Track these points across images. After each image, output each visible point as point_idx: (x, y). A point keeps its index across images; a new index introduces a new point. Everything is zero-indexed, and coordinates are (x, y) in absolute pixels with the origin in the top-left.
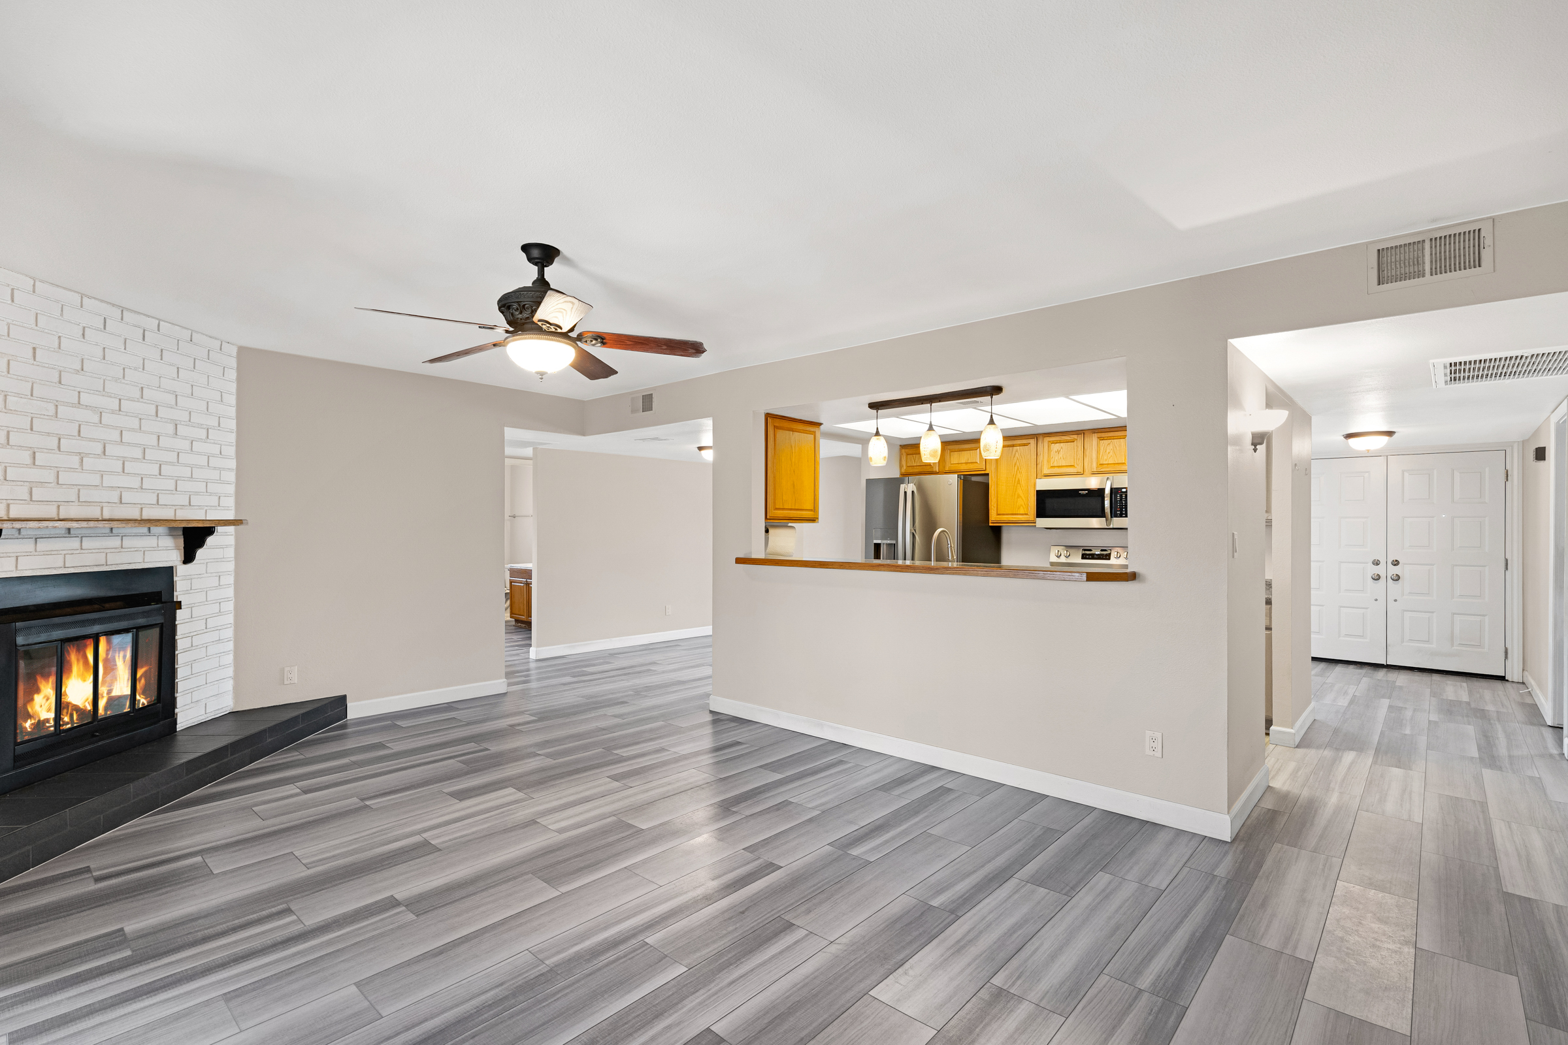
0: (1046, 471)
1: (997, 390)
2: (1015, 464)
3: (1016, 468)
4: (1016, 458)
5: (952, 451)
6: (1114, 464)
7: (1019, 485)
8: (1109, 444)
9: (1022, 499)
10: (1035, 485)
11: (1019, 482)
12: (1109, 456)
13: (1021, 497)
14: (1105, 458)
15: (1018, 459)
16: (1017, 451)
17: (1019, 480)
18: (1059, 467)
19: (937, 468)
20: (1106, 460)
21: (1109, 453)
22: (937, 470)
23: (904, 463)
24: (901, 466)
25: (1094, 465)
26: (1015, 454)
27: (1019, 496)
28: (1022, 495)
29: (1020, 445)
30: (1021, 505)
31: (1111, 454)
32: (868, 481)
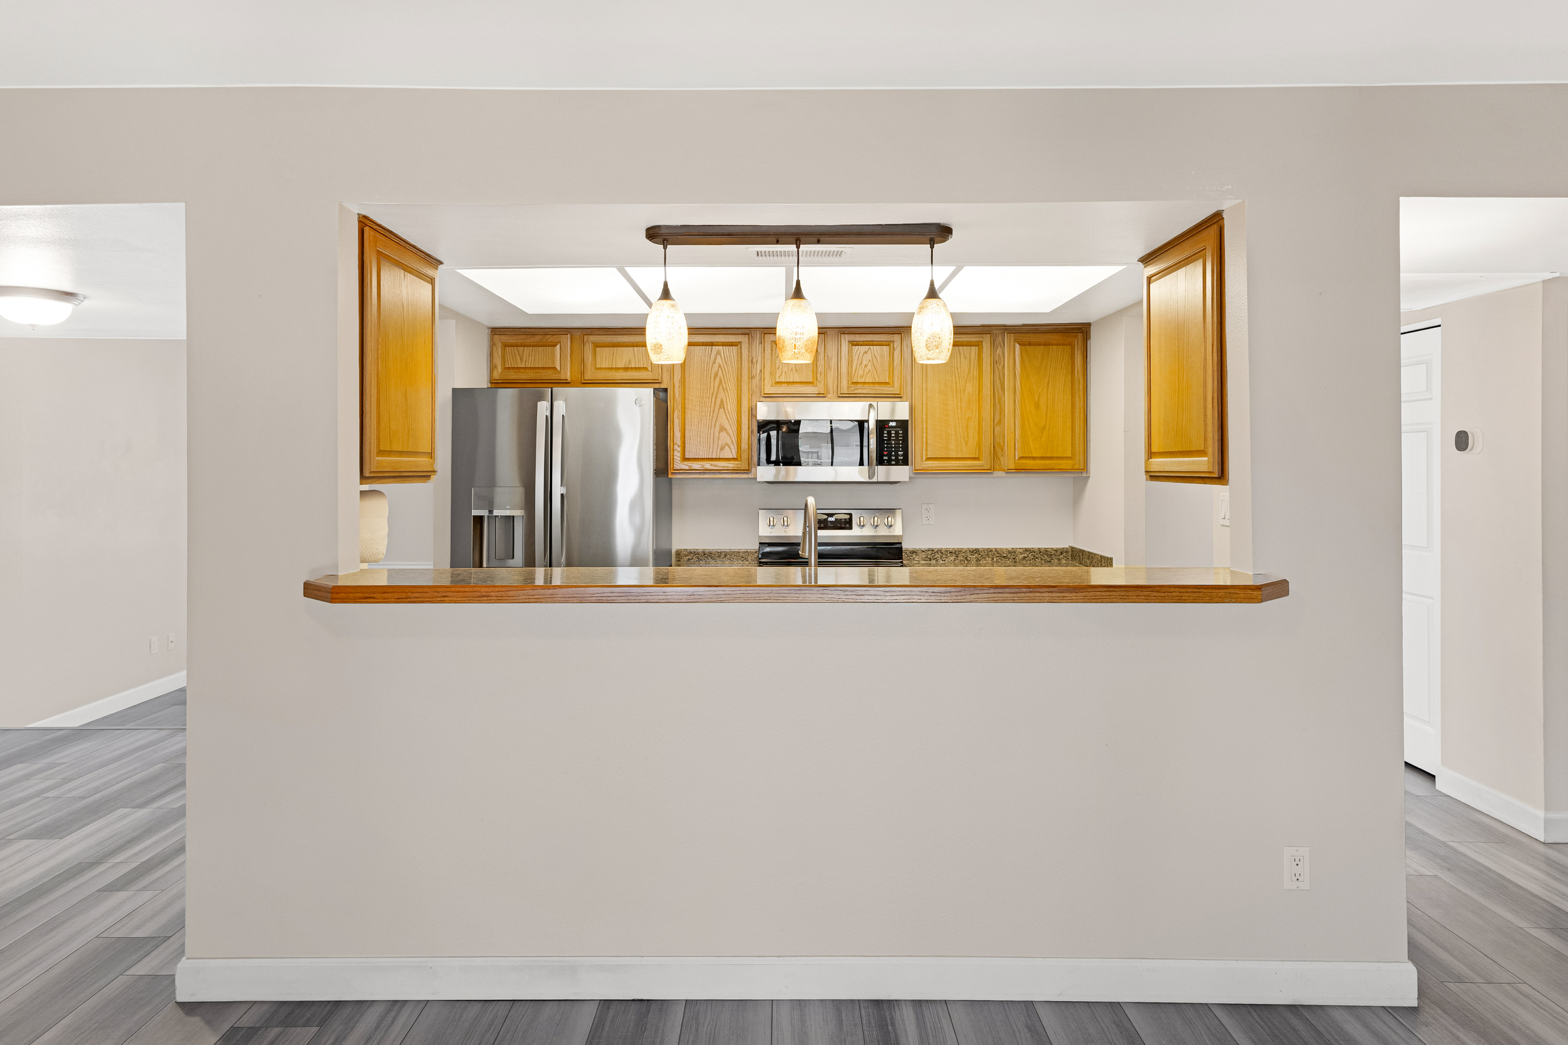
0: (769, 389)
1: (938, 233)
2: (716, 375)
3: (717, 381)
4: (716, 365)
5: (597, 345)
6: (873, 383)
7: (722, 410)
8: (866, 352)
9: (728, 434)
10: (752, 412)
11: (722, 405)
12: (867, 370)
13: (725, 430)
14: (861, 373)
15: (720, 366)
16: (718, 353)
17: (722, 401)
18: (788, 383)
19: (569, 374)
20: (862, 377)
21: (866, 366)
22: (569, 379)
23: (498, 362)
24: (492, 368)
25: (844, 384)
26: (715, 359)
27: (722, 429)
28: (727, 427)
29: (724, 344)
30: (727, 444)
31: (869, 367)
32: (455, 391)
